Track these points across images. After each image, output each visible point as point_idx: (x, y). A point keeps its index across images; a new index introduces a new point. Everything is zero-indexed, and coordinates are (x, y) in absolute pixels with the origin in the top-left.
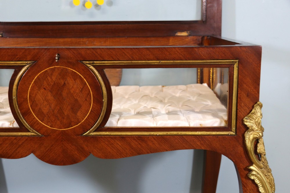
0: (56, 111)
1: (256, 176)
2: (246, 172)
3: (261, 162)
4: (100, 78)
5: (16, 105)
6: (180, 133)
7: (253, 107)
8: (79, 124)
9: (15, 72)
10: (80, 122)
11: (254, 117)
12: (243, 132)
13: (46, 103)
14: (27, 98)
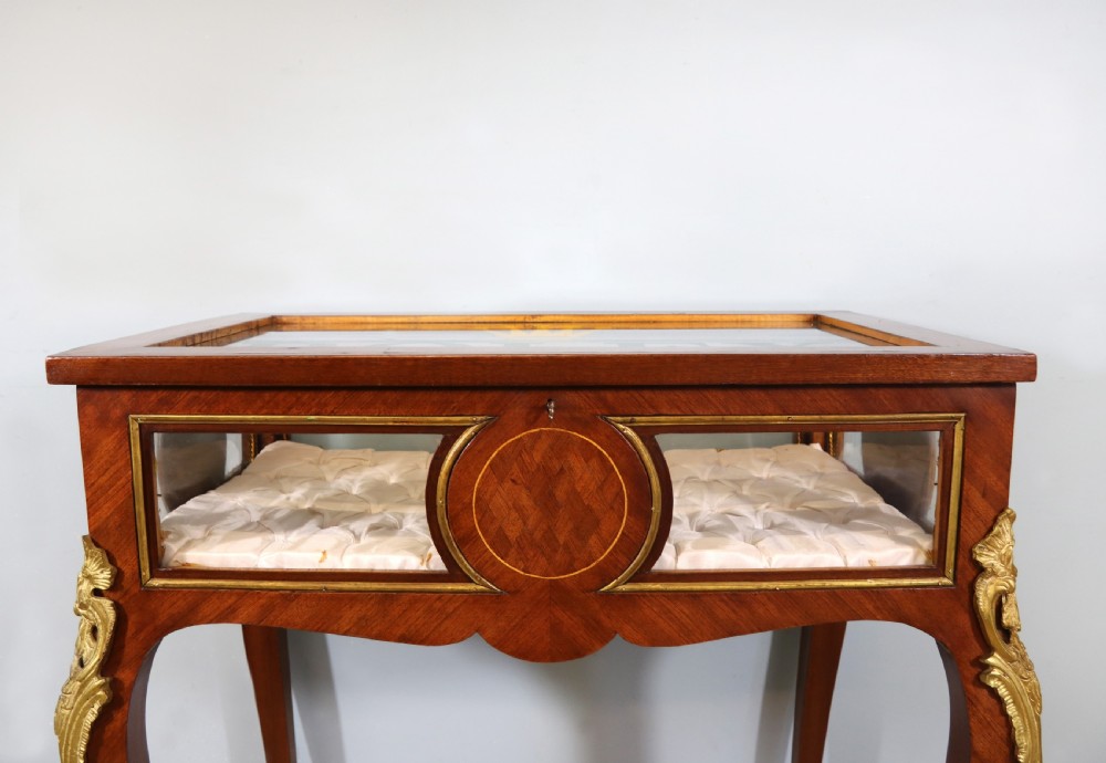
0: (538, 535)
1: (1000, 679)
2: (975, 671)
3: (1010, 648)
4: (646, 456)
5: (443, 519)
6: (828, 583)
7: (995, 521)
8: (592, 566)
9: (443, 441)
10: (594, 561)
11: (998, 543)
12: (970, 579)
13: (514, 515)
14: (471, 503)
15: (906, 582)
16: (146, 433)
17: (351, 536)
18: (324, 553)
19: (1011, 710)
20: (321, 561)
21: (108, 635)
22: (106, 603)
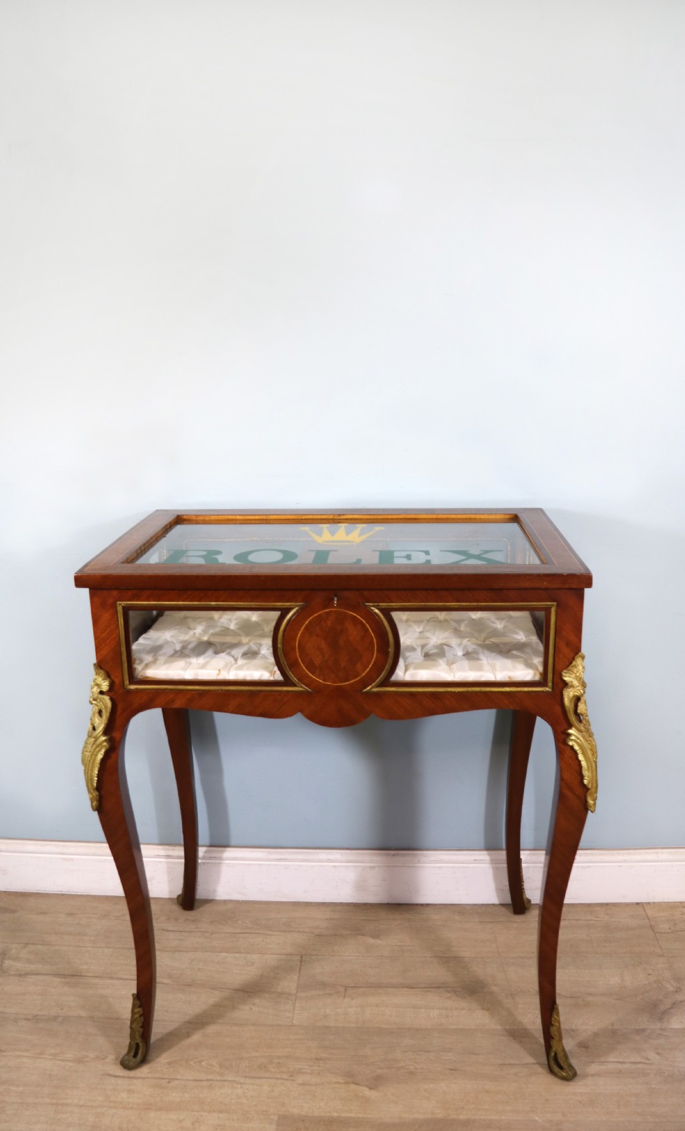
0: (330, 663)
1: (575, 741)
2: (563, 736)
3: (582, 725)
4: (386, 623)
5: (281, 655)
6: (484, 689)
7: (574, 659)
8: (358, 678)
9: (282, 614)
10: (359, 676)
11: (575, 670)
12: (561, 689)
13: (318, 652)
14: (296, 646)
15: (526, 689)
16: (126, 610)
17: (232, 660)
18: (219, 670)
19: (581, 757)
20: (218, 675)
21: (108, 714)
22: (107, 699)
